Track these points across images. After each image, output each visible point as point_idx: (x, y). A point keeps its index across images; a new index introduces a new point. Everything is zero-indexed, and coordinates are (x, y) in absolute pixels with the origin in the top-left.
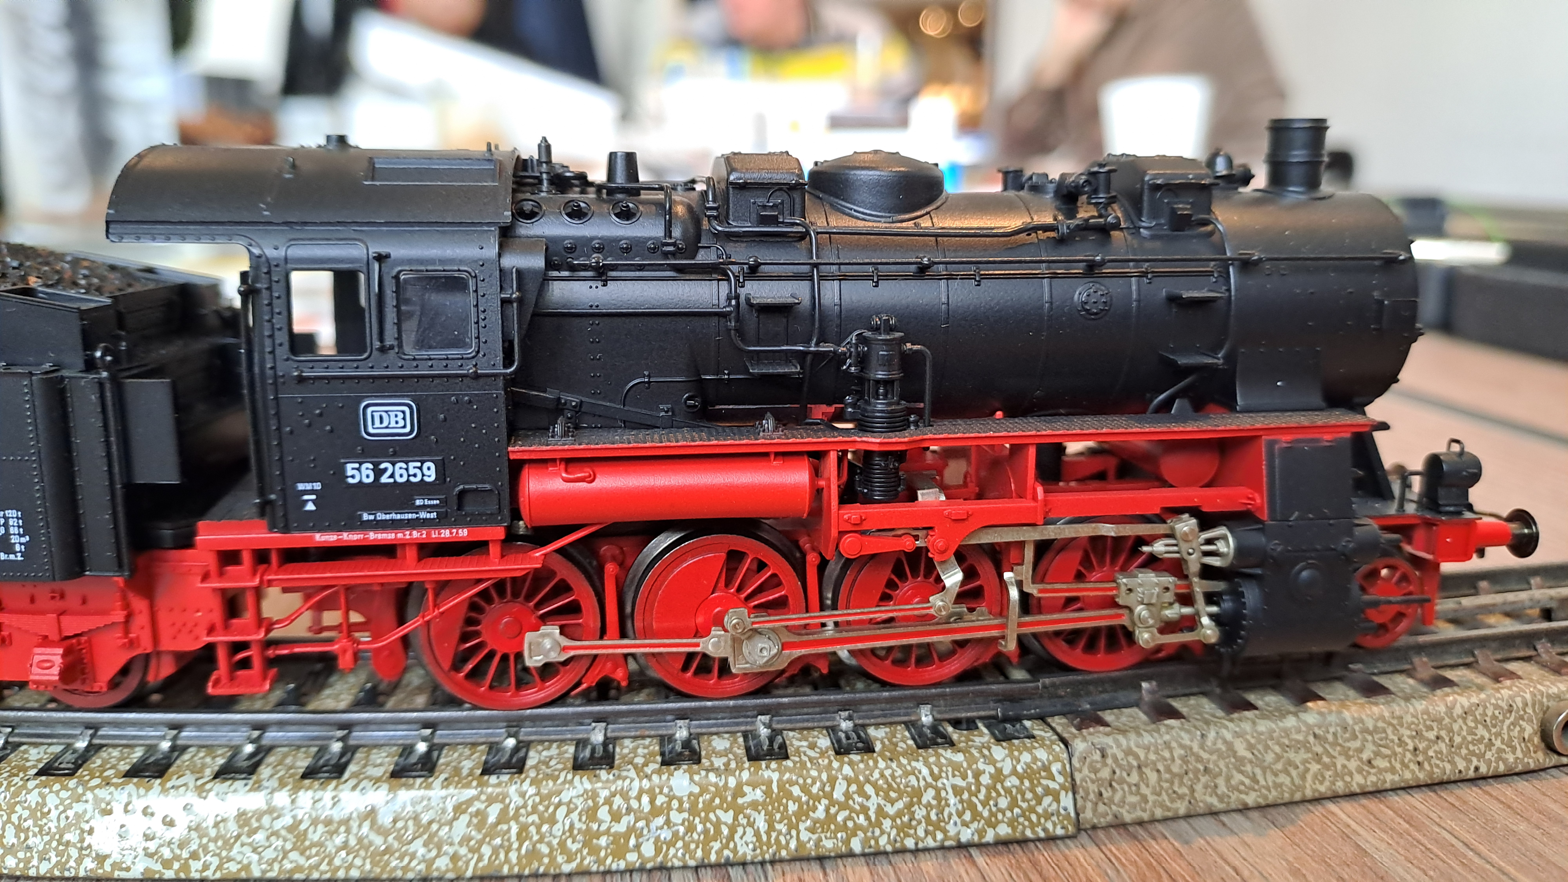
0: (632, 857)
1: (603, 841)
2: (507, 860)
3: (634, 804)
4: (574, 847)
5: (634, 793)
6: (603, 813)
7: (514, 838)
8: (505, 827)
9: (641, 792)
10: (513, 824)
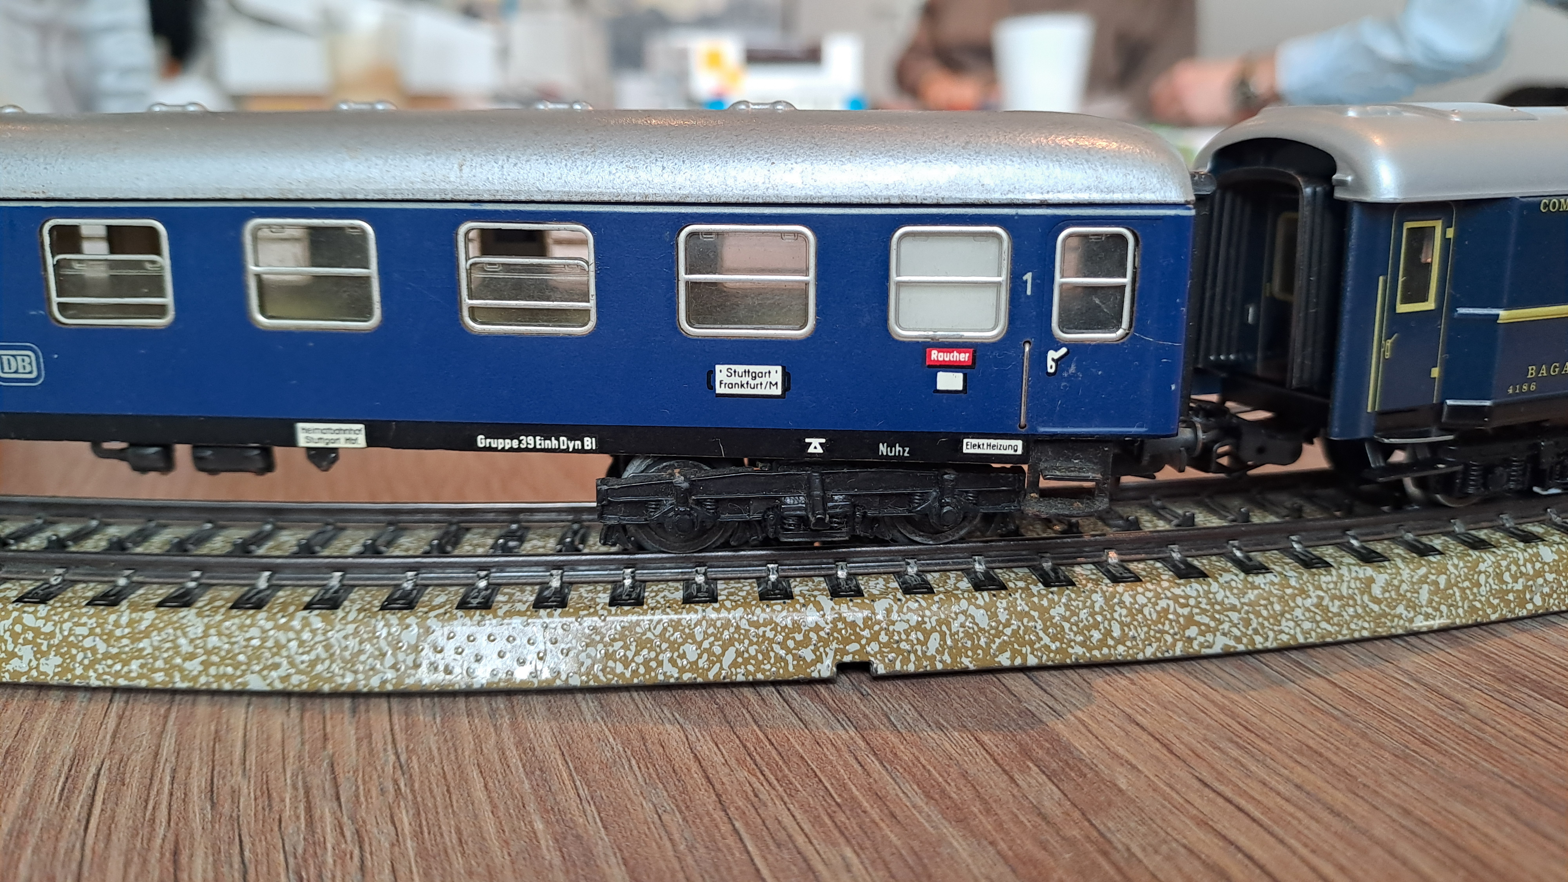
0: (1530, 606)
1: (1511, 597)
2: (1458, 616)
3: (1523, 569)
4: (1495, 602)
5: (1521, 562)
6: (1507, 577)
7: (1458, 599)
8: (1451, 591)
9: (1526, 560)
10: (1455, 589)
